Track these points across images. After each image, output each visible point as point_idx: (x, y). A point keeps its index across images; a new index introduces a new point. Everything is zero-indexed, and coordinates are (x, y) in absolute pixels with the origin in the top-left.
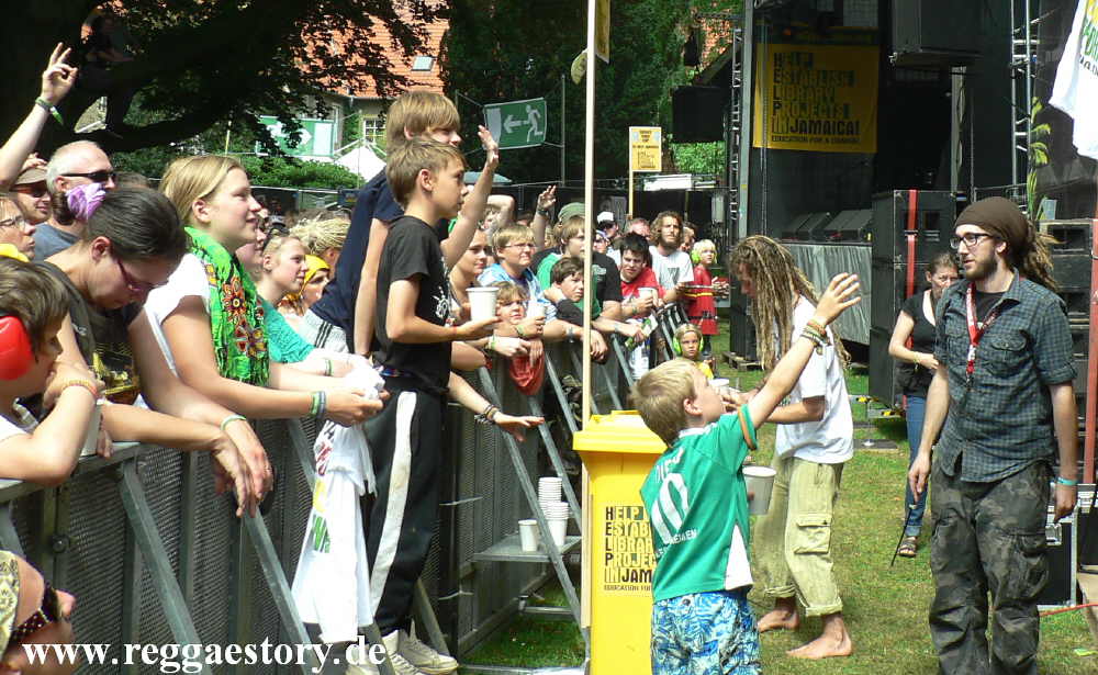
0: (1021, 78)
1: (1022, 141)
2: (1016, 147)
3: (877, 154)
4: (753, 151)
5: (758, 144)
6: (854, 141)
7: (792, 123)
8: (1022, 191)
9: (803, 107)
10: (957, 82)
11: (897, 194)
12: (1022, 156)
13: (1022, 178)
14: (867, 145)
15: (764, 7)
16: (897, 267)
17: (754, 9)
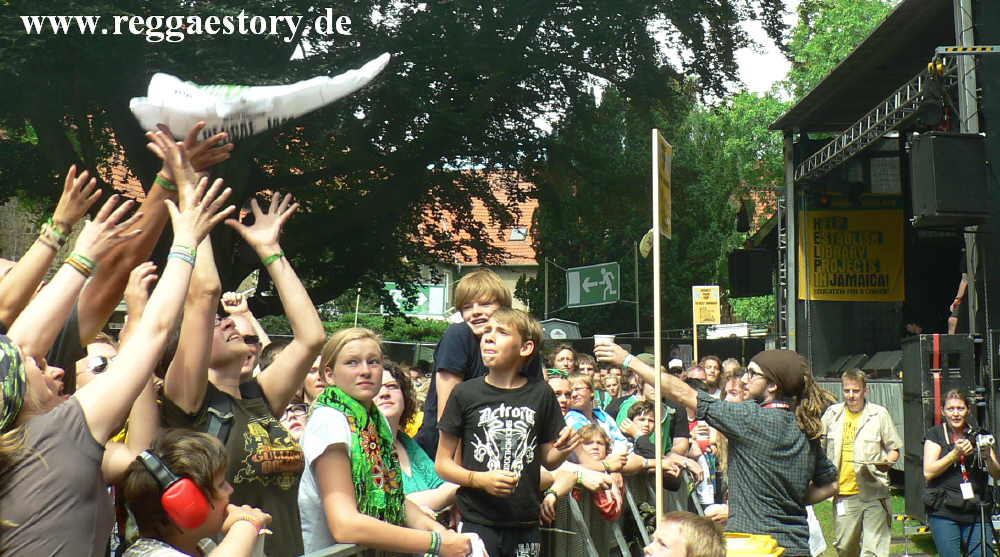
3: (905, 302)
4: (799, 303)
5: (802, 296)
6: (885, 292)
7: (831, 278)
9: (840, 263)
10: (970, 239)
14: (897, 294)
15: (803, 180)
16: (925, 401)
17: (795, 182)
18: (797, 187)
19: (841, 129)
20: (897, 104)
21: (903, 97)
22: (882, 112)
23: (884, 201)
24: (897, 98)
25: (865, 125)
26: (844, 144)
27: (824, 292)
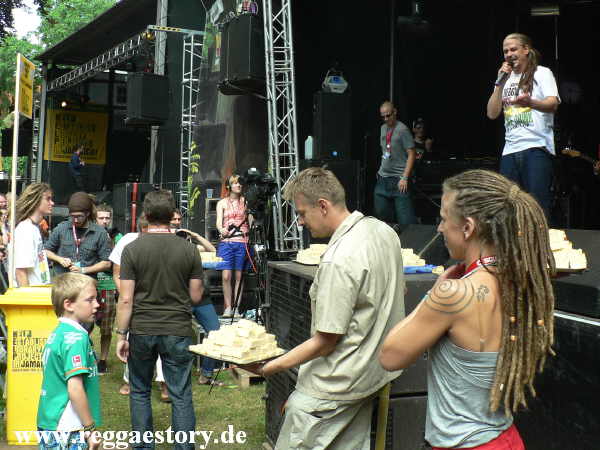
0: (186, 133)
1: (186, 162)
2: (182, 164)
3: (106, 166)
4: (44, 162)
5: (47, 158)
6: (95, 158)
7: (64, 148)
8: (185, 184)
9: (70, 140)
10: (154, 133)
11: (128, 184)
12: (185, 169)
13: (185, 179)
14: (101, 161)
15: (52, 91)
16: (127, 219)
17: (47, 93)
18: (48, 94)
19: (79, 64)
20: (116, 53)
21: (120, 50)
22: (106, 57)
23: (97, 108)
24: (117, 50)
25: (95, 64)
26: (80, 74)
27: (60, 157)
